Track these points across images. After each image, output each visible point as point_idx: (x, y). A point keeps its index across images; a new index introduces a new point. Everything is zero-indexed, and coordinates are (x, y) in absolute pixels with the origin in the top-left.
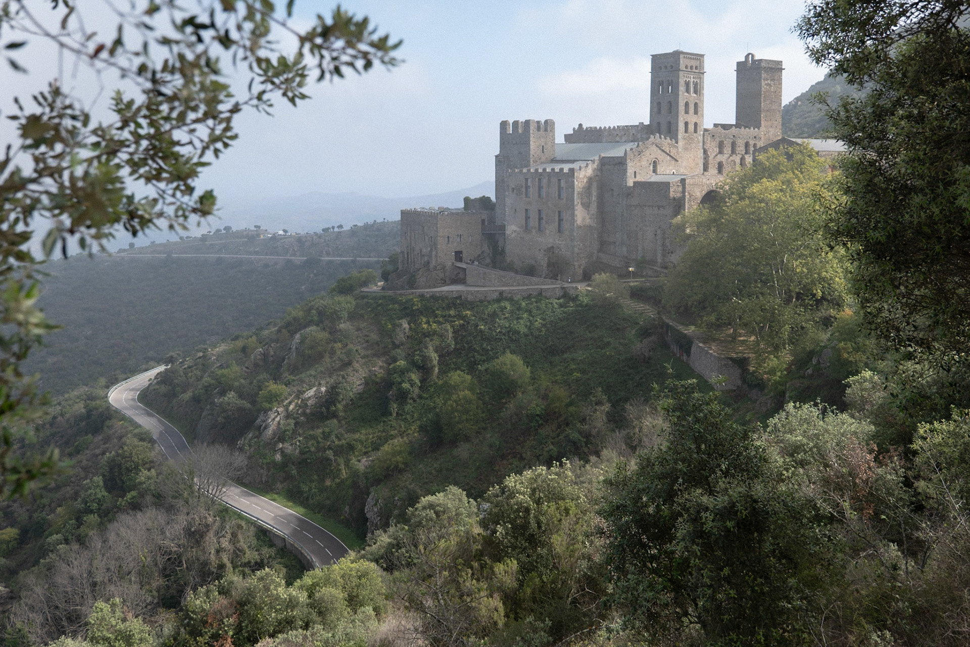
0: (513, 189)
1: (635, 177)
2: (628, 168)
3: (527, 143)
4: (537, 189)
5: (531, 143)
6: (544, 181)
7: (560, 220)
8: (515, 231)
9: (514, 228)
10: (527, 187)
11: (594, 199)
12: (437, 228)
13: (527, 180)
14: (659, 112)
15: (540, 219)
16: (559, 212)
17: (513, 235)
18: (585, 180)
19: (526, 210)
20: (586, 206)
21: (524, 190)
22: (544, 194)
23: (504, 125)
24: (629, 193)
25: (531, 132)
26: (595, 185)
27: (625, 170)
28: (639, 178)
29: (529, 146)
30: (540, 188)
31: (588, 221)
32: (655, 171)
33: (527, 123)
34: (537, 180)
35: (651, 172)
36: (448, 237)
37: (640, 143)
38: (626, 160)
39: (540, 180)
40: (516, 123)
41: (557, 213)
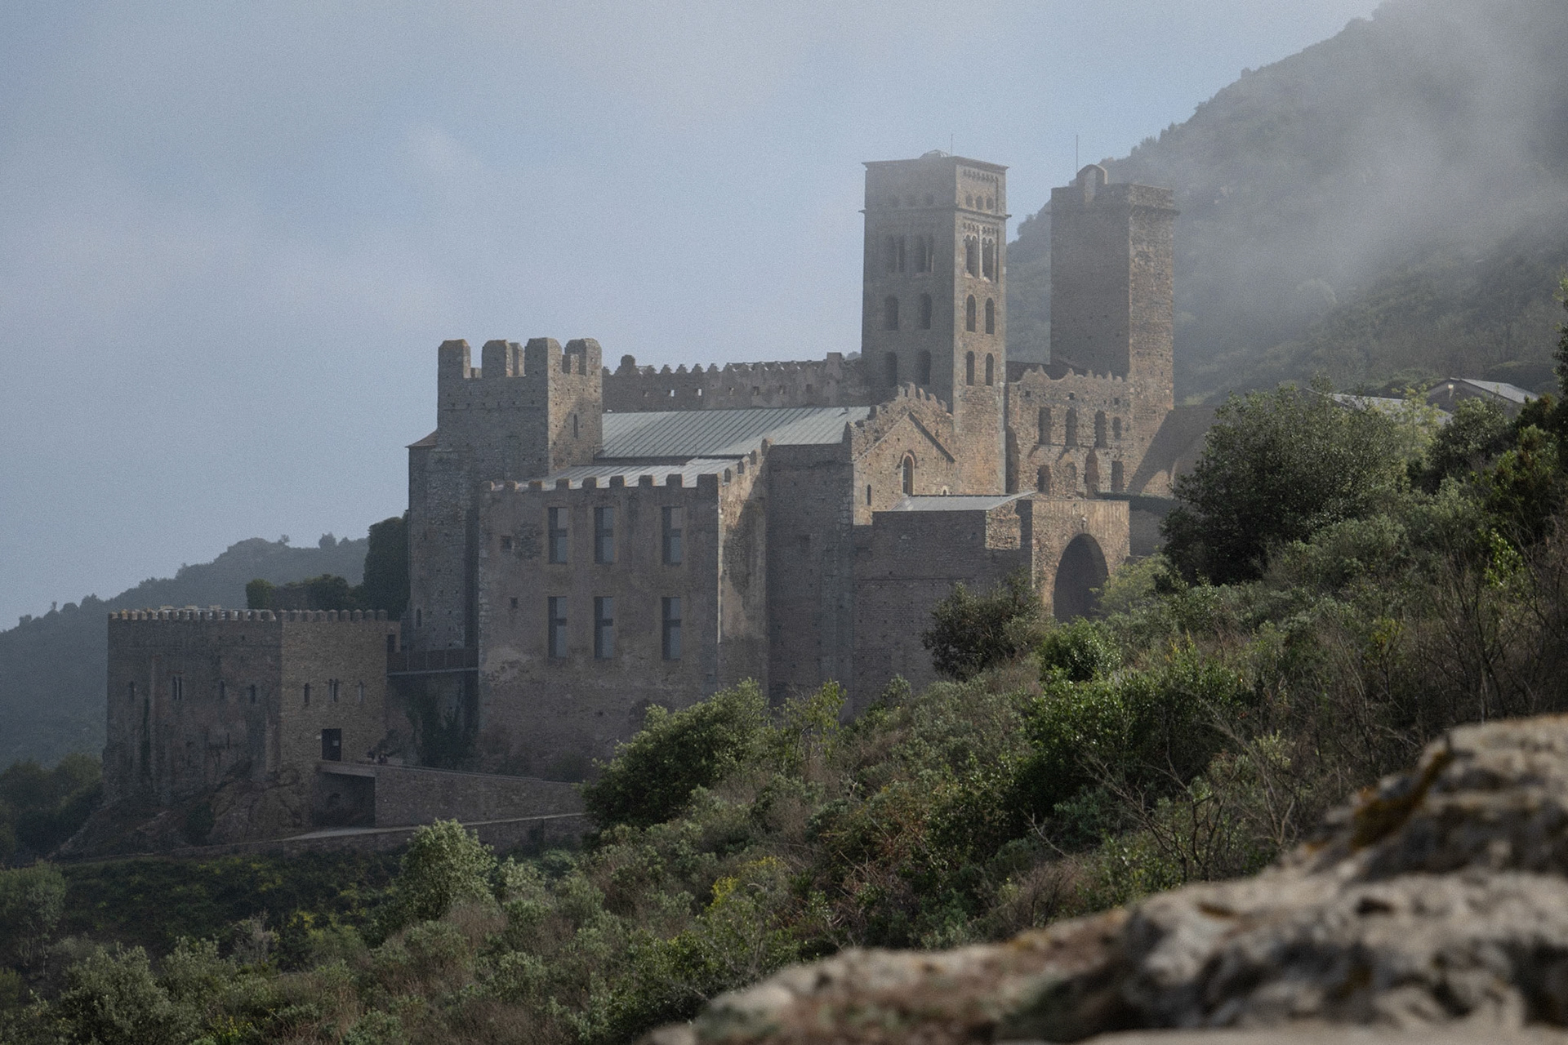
0: (506, 542)
1: (869, 503)
2: (856, 475)
3: (539, 409)
4: (591, 537)
5: (551, 405)
6: (615, 517)
7: (668, 624)
8: (512, 664)
9: (508, 653)
10: (555, 534)
11: (761, 562)
12: (278, 658)
13: (553, 512)
14: (893, 323)
15: (601, 623)
16: (666, 602)
17: (507, 676)
18: (739, 510)
19: (553, 600)
20: (741, 583)
21: (544, 540)
22: (612, 550)
23: (451, 354)
24: (861, 543)
25: (550, 373)
26: (762, 524)
27: (848, 483)
28: (878, 505)
29: (546, 416)
30: (601, 533)
31: (743, 626)
32: (908, 488)
33: (538, 349)
34: (591, 511)
35: (900, 492)
36: (307, 687)
37: (878, 408)
38: (850, 454)
39: (599, 512)
40: (495, 351)
41: (660, 601)
